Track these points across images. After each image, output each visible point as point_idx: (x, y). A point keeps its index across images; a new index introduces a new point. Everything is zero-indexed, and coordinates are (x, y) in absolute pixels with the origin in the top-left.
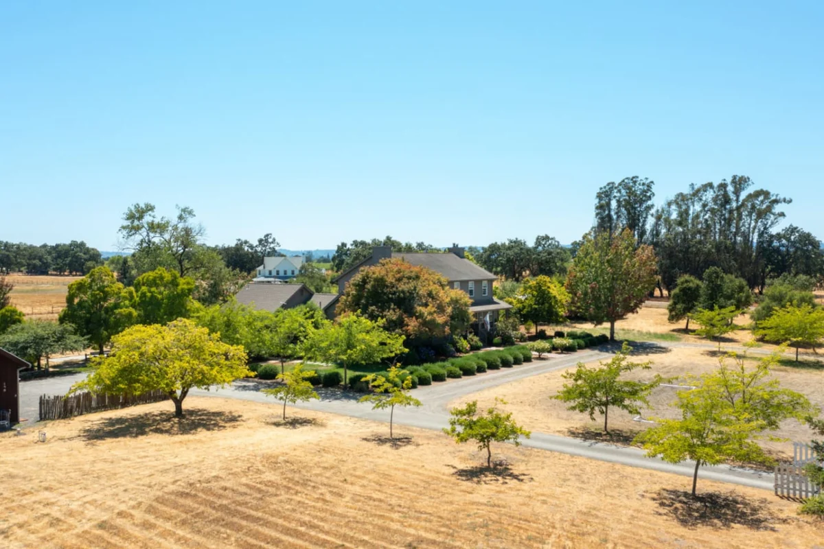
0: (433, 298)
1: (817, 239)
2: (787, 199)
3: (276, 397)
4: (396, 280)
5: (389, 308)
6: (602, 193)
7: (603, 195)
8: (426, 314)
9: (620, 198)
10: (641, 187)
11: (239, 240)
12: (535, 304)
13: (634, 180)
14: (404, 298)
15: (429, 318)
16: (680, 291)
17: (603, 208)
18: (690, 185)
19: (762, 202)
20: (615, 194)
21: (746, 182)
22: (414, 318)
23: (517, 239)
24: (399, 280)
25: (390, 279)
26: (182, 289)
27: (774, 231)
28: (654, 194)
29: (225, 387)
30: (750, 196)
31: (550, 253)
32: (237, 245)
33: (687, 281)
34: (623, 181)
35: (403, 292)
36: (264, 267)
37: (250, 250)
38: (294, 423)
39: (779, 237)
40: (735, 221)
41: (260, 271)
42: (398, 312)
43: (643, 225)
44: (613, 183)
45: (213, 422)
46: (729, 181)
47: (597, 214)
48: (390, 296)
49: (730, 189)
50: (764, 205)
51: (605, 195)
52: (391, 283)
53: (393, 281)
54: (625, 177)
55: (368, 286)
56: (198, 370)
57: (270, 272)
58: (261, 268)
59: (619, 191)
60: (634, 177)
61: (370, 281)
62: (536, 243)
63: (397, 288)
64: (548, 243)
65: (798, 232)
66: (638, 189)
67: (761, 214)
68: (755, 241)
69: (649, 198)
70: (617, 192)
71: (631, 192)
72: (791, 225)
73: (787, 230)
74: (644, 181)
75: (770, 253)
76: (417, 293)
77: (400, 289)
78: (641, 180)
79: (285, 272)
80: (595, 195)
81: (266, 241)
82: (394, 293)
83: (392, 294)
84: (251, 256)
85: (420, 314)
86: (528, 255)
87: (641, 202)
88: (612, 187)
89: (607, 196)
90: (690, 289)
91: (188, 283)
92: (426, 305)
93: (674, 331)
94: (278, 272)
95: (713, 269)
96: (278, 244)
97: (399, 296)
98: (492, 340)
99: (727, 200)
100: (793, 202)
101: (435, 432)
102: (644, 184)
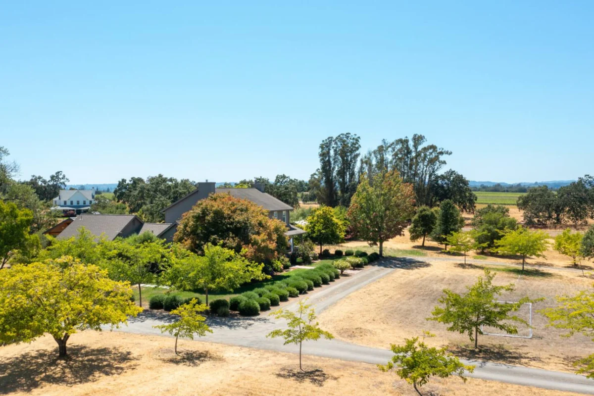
0: (263, 227)
1: (467, 179)
2: (449, 152)
3: (171, 333)
4: (232, 212)
5: (228, 236)
6: (324, 145)
7: (324, 146)
8: (260, 242)
9: (336, 148)
10: (351, 141)
11: (33, 176)
12: (323, 229)
13: (347, 135)
14: (240, 228)
15: (263, 244)
16: (419, 217)
17: (324, 155)
18: (383, 141)
19: (431, 153)
20: (333, 145)
21: (422, 139)
22: (250, 246)
23: (261, 177)
24: (234, 212)
25: (226, 212)
26: (21, 221)
27: (440, 172)
28: (360, 146)
29: (119, 326)
30: (425, 149)
31: (286, 188)
32: (32, 180)
33: (424, 210)
34: (339, 136)
35: (239, 222)
36: (60, 199)
37: (43, 185)
38: (192, 358)
39: (443, 177)
40: (414, 166)
41: (56, 202)
42: (237, 240)
43: (354, 168)
44: (332, 138)
45: (105, 363)
46: (410, 138)
47: (321, 160)
48: (228, 226)
49: (411, 144)
50: (434, 155)
51: (325, 147)
52: (228, 214)
53: (229, 212)
54: (341, 133)
55: (208, 218)
56: (94, 311)
57: (65, 202)
58: (57, 199)
59: (336, 143)
60: (347, 134)
61: (210, 213)
62: (276, 181)
63: (234, 219)
64: (284, 181)
65: (455, 174)
66: (350, 142)
67: (432, 162)
68: (427, 180)
69: (358, 149)
70: (334, 144)
71: (344, 144)
72: (451, 170)
73: (448, 172)
74: (354, 136)
75: (437, 189)
76: (250, 223)
77: (236, 220)
78: (352, 136)
79: (78, 202)
80: (319, 145)
81: (57, 177)
82: (232, 223)
83: (230, 224)
84: (44, 189)
85: (255, 241)
86: (272, 189)
87: (352, 151)
88: (331, 140)
89: (327, 147)
90: (427, 216)
91: (27, 215)
92: (258, 233)
93: (414, 247)
94: (72, 202)
95: (447, 200)
96: (67, 179)
97: (235, 226)
98: (296, 260)
99: (409, 152)
100: (452, 154)
101: (337, 361)
102: (354, 139)
